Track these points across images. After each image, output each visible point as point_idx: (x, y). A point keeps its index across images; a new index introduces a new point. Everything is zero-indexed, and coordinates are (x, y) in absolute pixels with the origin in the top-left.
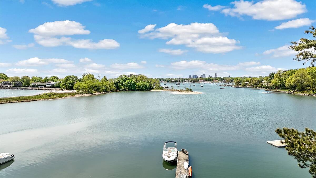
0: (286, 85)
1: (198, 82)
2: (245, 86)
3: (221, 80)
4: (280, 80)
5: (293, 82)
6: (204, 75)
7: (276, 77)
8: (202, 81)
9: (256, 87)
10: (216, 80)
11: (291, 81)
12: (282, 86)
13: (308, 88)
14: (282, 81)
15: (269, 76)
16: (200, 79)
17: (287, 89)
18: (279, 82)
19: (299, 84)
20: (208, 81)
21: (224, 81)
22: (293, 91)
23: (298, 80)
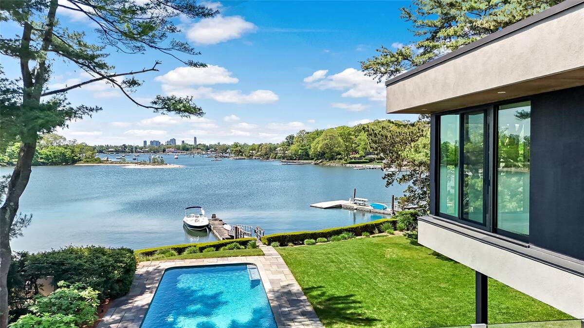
0: (311, 152)
1: (164, 152)
2: (250, 156)
3: (207, 148)
4: (302, 146)
5: (321, 148)
6: (173, 140)
7: (297, 141)
8: (171, 152)
9: (268, 158)
10: (198, 149)
11: (317, 146)
12: (305, 155)
13: (340, 156)
14: (304, 148)
15: (286, 141)
16: (168, 148)
17: (312, 159)
18: (300, 149)
19: (328, 151)
20: (183, 152)
21: (211, 151)
22: (321, 161)
23: (327, 144)
